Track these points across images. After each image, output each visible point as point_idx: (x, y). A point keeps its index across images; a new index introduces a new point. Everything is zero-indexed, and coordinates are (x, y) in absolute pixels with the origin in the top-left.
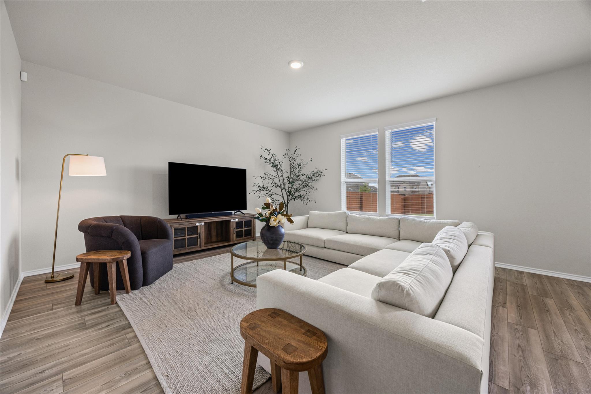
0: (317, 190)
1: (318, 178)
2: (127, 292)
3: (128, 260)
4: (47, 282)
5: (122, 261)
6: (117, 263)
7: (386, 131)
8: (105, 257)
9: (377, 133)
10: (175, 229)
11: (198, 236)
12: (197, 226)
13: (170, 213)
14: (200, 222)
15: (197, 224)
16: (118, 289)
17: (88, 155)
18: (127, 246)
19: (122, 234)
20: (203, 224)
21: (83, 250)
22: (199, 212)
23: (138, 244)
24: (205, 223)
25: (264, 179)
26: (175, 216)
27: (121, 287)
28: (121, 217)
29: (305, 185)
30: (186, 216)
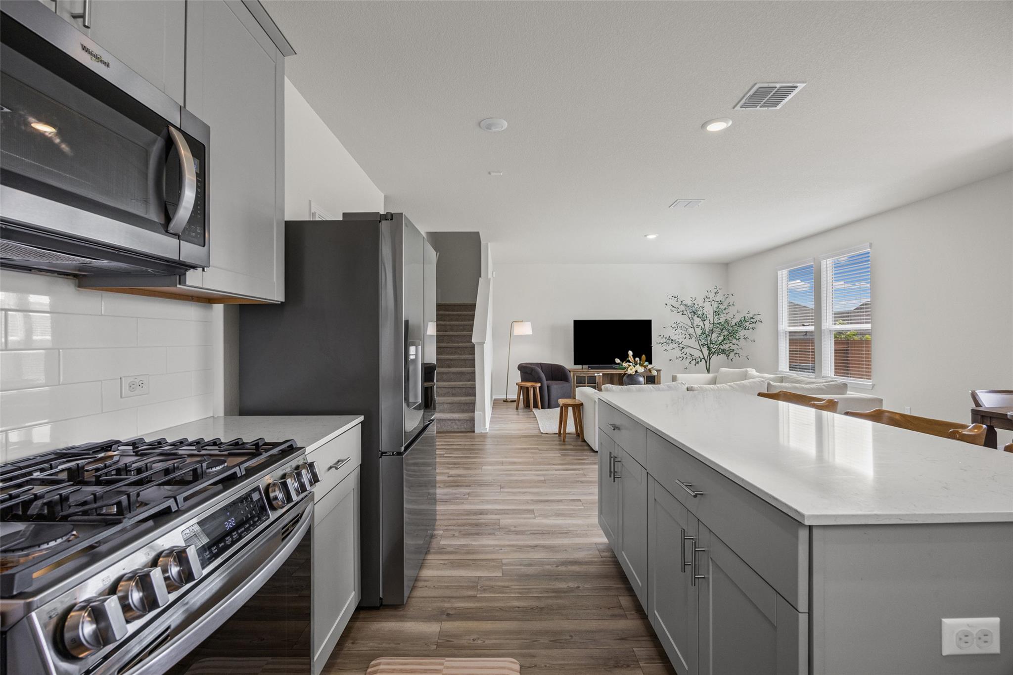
0: (754, 341)
1: (753, 325)
2: (539, 409)
3: (539, 387)
4: (504, 401)
5: (536, 387)
6: (534, 388)
7: (822, 261)
8: (528, 384)
9: (813, 263)
10: (577, 376)
11: (596, 385)
12: (596, 376)
13: (576, 363)
14: (598, 373)
15: (596, 375)
16: (534, 407)
17: (522, 321)
18: (539, 380)
19: (537, 373)
20: (601, 374)
21: (519, 380)
22: (602, 364)
23: (545, 382)
24: (603, 374)
25: (675, 329)
26: (579, 367)
27: (536, 406)
28: (540, 363)
29: (732, 334)
30: (589, 367)
